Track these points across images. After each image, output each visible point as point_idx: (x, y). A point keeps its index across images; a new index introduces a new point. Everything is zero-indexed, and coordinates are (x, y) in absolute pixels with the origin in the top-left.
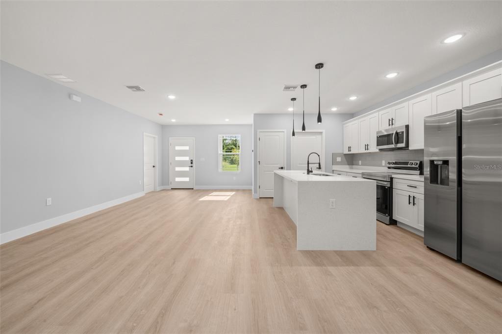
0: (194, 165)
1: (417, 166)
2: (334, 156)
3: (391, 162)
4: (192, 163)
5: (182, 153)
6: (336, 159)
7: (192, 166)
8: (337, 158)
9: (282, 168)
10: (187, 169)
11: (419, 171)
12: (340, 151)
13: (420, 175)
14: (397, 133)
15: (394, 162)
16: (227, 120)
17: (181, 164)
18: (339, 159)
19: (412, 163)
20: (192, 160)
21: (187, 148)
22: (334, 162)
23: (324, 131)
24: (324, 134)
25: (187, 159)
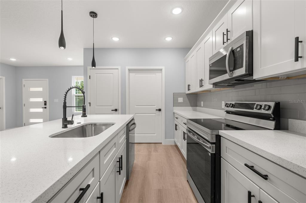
0: (47, 106)
1: (270, 112)
2: (176, 96)
3: (229, 103)
4: (45, 104)
5: (36, 95)
6: (178, 101)
7: (45, 108)
8: (179, 98)
9: (116, 110)
10: (41, 110)
11: (273, 123)
12: (182, 91)
13: (275, 129)
14: (233, 52)
15: (233, 103)
16: (70, 59)
17: (36, 105)
18: (180, 100)
19: (261, 106)
20: (45, 102)
21: (41, 89)
22: (176, 104)
23: (163, 68)
24: (163, 71)
25: (41, 100)
